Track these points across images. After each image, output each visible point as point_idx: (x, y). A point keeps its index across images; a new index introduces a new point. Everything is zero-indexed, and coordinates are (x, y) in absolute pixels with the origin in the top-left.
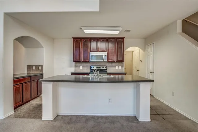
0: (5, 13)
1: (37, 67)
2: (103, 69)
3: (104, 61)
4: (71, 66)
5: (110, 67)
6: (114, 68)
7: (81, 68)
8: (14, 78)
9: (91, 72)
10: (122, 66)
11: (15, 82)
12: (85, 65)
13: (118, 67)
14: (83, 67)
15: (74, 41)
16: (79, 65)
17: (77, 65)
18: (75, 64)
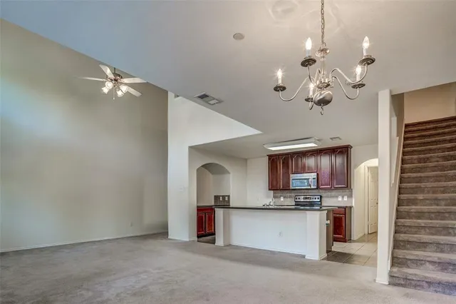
0: (190, 147)
1: (224, 197)
2: (314, 200)
3: (312, 187)
4: (268, 197)
5: (328, 197)
6: (334, 200)
7: (282, 199)
8: (198, 207)
10: (350, 196)
11: (198, 210)
12: (289, 195)
13: (343, 197)
14: (284, 197)
15: (269, 159)
16: (279, 195)
17: (277, 195)
18: (274, 193)
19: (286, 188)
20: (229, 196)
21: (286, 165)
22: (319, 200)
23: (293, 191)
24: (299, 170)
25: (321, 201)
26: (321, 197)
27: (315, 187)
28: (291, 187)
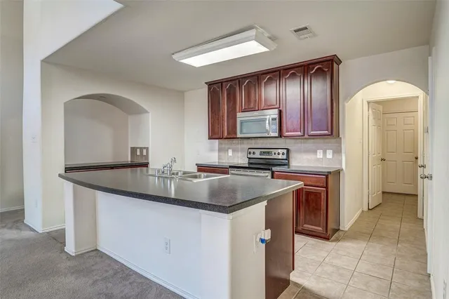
1: (141, 149)
2: (277, 157)
3: (271, 134)
4: (212, 150)
5: (299, 151)
6: (311, 157)
7: (230, 153)
9: (249, 163)
10: (338, 151)
12: (239, 146)
13: (325, 153)
14: (233, 151)
15: (209, 89)
16: (227, 147)
17: (223, 146)
18: (220, 144)
19: (232, 136)
20: (147, 149)
21: (232, 98)
22: (285, 157)
23: (245, 141)
24: (252, 105)
25: (288, 158)
26: (288, 150)
27: (277, 135)
28: (239, 135)
